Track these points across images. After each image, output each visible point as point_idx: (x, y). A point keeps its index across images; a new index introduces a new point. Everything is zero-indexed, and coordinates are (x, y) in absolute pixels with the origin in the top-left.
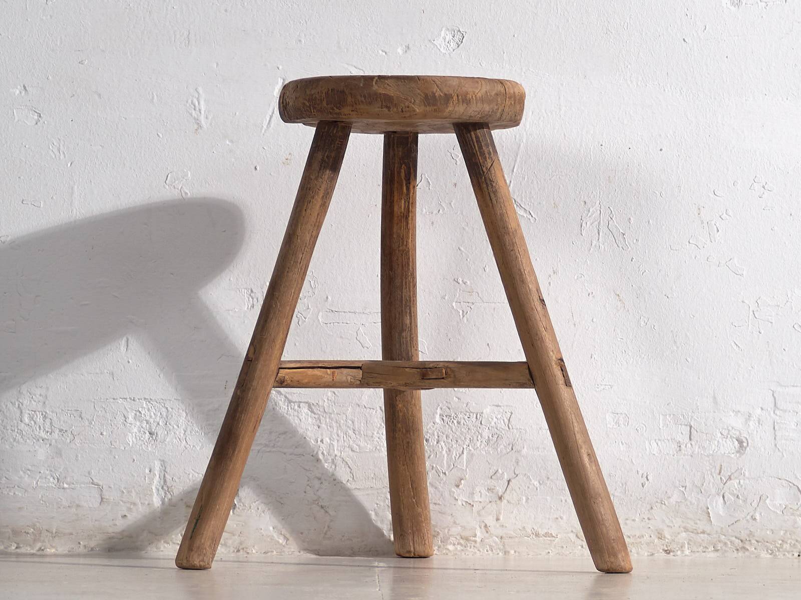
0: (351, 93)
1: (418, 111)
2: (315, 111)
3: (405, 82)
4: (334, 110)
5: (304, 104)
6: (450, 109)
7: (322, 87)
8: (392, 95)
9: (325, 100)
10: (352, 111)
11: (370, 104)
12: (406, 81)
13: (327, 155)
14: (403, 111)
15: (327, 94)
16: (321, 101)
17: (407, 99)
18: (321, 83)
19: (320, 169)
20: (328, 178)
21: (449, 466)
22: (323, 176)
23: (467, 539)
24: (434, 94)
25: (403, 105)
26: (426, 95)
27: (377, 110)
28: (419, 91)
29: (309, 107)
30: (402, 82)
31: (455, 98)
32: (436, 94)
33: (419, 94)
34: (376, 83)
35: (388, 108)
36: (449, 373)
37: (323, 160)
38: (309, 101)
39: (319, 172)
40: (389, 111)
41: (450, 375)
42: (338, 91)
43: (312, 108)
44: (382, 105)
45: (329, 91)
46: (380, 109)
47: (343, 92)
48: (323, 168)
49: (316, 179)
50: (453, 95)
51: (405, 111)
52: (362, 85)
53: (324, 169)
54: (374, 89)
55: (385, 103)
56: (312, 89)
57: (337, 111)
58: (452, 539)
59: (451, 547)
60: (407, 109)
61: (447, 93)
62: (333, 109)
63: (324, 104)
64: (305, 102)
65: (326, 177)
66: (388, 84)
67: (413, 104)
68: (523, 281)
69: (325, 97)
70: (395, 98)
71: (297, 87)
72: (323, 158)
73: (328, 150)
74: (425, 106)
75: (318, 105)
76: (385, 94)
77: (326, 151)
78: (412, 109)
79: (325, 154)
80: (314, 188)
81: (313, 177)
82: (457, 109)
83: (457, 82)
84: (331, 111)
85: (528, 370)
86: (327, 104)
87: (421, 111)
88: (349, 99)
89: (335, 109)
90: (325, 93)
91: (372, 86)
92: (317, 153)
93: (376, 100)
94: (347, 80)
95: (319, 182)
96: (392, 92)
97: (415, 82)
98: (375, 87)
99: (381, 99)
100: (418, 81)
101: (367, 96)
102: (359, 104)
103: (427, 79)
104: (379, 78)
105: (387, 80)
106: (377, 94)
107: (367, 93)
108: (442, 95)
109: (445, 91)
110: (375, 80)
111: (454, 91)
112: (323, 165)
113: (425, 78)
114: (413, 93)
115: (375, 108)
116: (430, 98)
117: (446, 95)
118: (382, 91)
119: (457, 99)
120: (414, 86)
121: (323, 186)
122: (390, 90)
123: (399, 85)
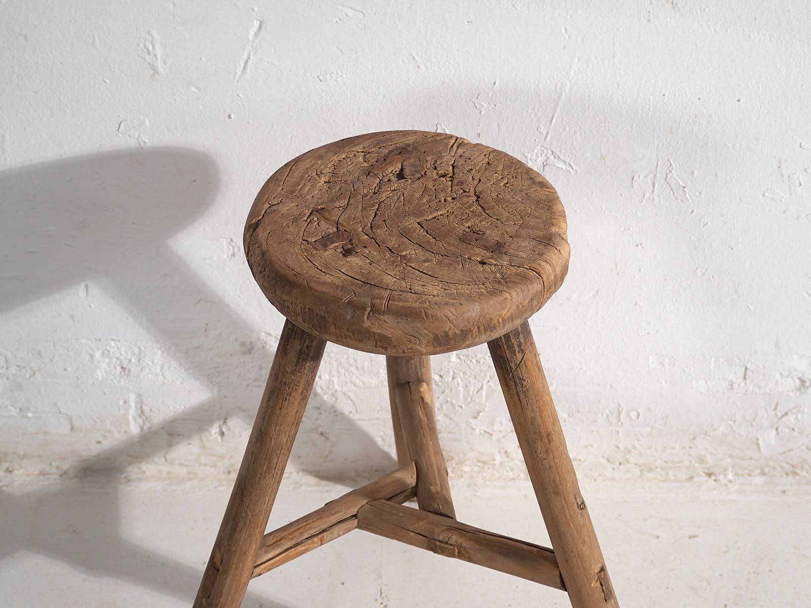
0: (334, 324)
3: (407, 320)
7: (296, 298)
8: (390, 336)
9: (300, 315)
12: (409, 319)
13: (307, 345)
17: (410, 341)
19: (298, 362)
20: (308, 371)
21: (466, 400)
22: (302, 370)
23: (485, 463)
24: (446, 334)
25: (405, 347)
26: (436, 336)
30: (403, 320)
31: (475, 330)
32: (450, 333)
33: (425, 334)
34: (367, 318)
35: (385, 349)
36: (463, 552)
37: (301, 352)
39: (296, 365)
41: (463, 554)
42: (317, 314)
44: (376, 344)
45: (305, 308)
47: (323, 318)
49: (293, 373)
50: (472, 328)
52: (349, 318)
53: (302, 362)
54: (365, 326)
55: (380, 343)
57: (317, 332)
58: (468, 463)
59: (466, 469)
60: (411, 351)
61: (465, 329)
65: (306, 371)
66: (384, 321)
67: (419, 345)
68: (557, 493)
69: (300, 312)
70: (393, 339)
72: (301, 348)
73: (307, 340)
74: (435, 346)
76: (379, 334)
77: (305, 341)
78: (417, 351)
79: (304, 343)
81: (289, 370)
82: (477, 340)
83: (479, 310)
85: (559, 579)
86: (304, 322)
88: (332, 329)
91: (363, 321)
92: (294, 340)
93: (369, 339)
94: (330, 304)
95: (297, 376)
96: (390, 332)
97: (421, 321)
98: (367, 324)
99: (375, 338)
100: (425, 318)
101: (356, 332)
102: (346, 338)
103: (436, 315)
104: (371, 310)
105: (383, 315)
106: (370, 332)
107: (355, 329)
108: (457, 332)
109: (461, 327)
110: (366, 313)
111: (474, 324)
112: (301, 357)
113: (435, 313)
114: (418, 333)
115: (367, 346)
116: (440, 338)
117: (462, 331)
118: (376, 329)
119: (477, 332)
120: (419, 325)
121: (302, 382)
122: (387, 330)
123: (398, 321)
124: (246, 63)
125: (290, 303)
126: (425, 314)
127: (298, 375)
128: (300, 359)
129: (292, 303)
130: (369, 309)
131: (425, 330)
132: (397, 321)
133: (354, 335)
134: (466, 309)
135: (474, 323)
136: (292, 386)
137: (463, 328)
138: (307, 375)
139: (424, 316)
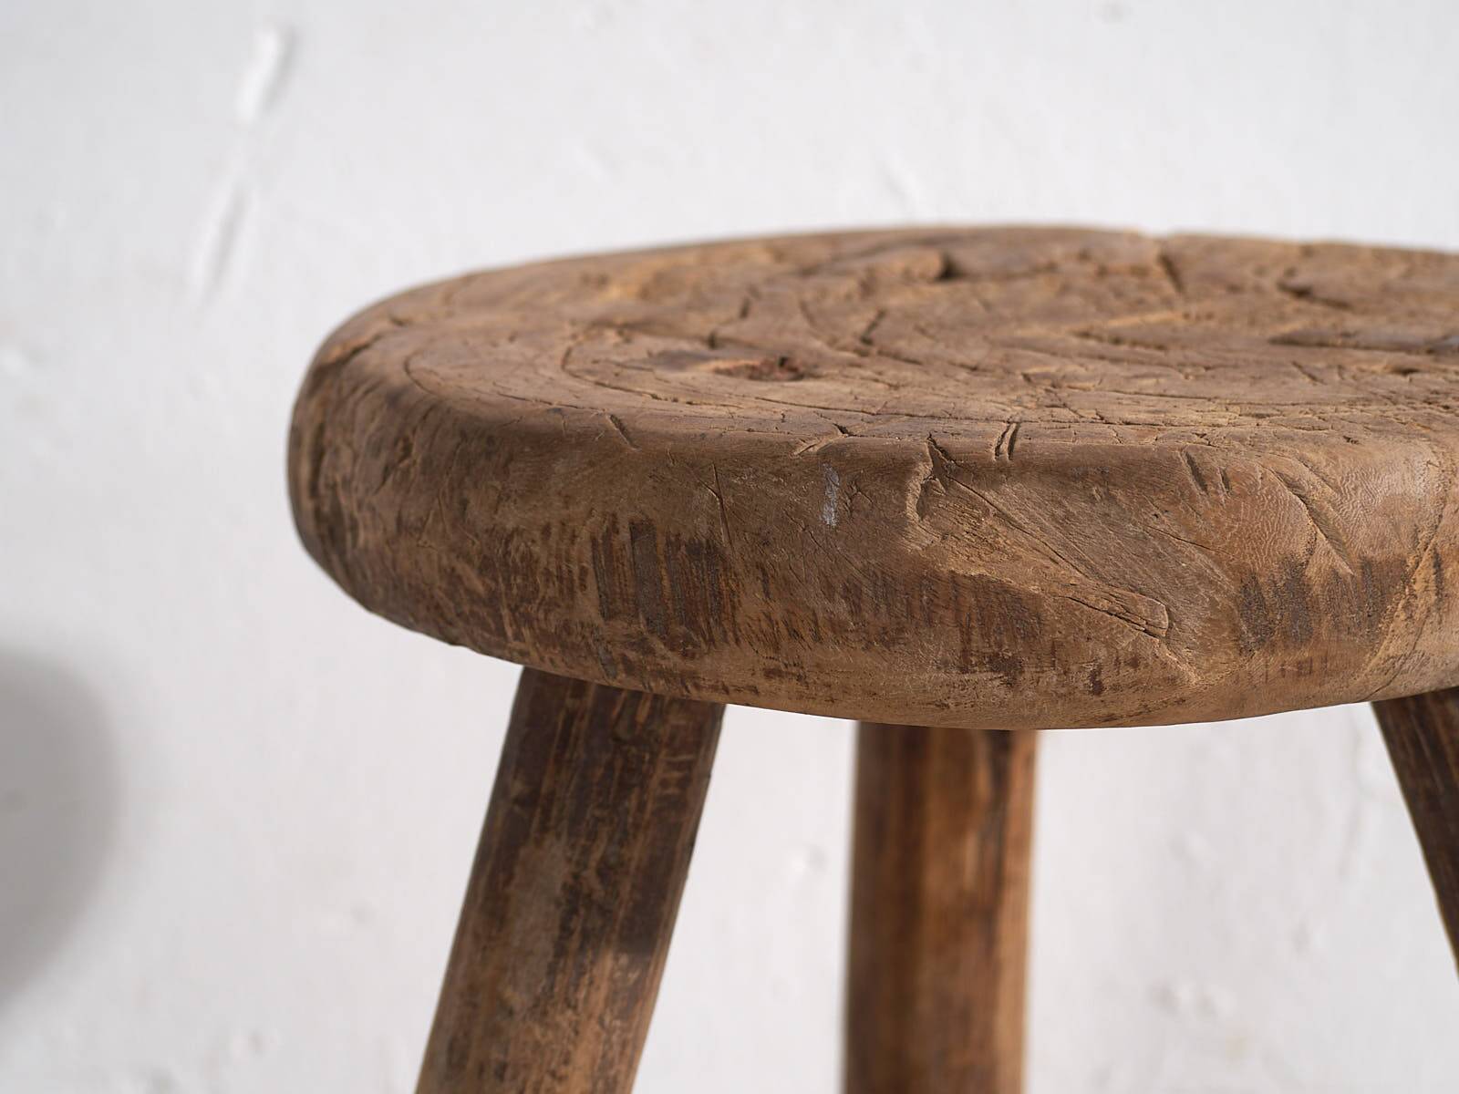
0: (760, 567)
1: (1194, 678)
2: (526, 632)
3: (1111, 498)
4: (651, 651)
5: (453, 578)
6: (1391, 647)
7: (568, 500)
8: (1034, 588)
9: (591, 580)
10: (770, 674)
11: (894, 641)
12: (1119, 494)
13: (604, 860)
14: (1098, 688)
15: (603, 545)
16: (569, 587)
17: (1126, 615)
18: (559, 467)
19: (561, 951)
20: (610, 1001)
22: (582, 994)
24: (1295, 570)
25: (1102, 653)
26: (1248, 583)
27: (931, 676)
28: (1201, 559)
29: (492, 600)
30: (1092, 499)
31: (1423, 576)
32: (1311, 572)
33: (1200, 576)
34: (922, 510)
35: (1008, 669)
37: (575, 897)
38: (486, 567)
39: (552, 971)
40: (1010, 685)
42: (674, 543)
43: (505, 612)
44: (965, 653)
45: (614, 529)
46: (955, 676)
47: (706, 552)
48: (574, 943)
49: (540, 1009)
50: (1411, 562)
51: (1116, 688)
52: (831, 520)
53: (582, 948)
54: (913, 547)
55: (985, 636)
56: (503, 497)
57: (673, 660)
60: (1127, 672)
61: (1377, 555)
62: (643, 646)
63: (588, 606)
64: (462, 568)
65: (600, 996)
66: (1002, 517)
67: (1167, 640)
69: (588, 566)
70: (1049, 609)
71: (407, 451)
72: (576, 876)
73: (604, 831)
74: (1244, 650)
75: (549, 605)
76: (981, 586)
77: (593, 836)
78: (1158, 674)
79: (586, 851)
80: (527, 1066)
81: (518, 998)
82: (1428, 642)
83: (1434, 472)
84: (632, 655)
86: (609, 615)
87: (1214, 678)
88: (752, 603)
89: (659, 646)
90: (594, 541)
91: (901, 525)
92: (539, 843)
93: (930, 622)
94: (736, 474)
95: (557, 1026)
96: (1030, 571)
97: (1175, 502)
98: (920, 537)
99: (958, 611)
100: (1196, 488)
101: (867, 591)
102: (818, 638)
103: (1248, 476)
104: (938, 470)
105: (994, 484)
106: (936, 577)
107: (864, 571)
108: (1345, 569)
109: (1362, 541)
110: (915, 485)
111: (1415, 538)
112: (576, 924)
113: (1240, 467)
114: (1163, 572)
115: (922, 668)
116: (1269, 596)
117: (1367, 565)
118: (962, 562)
119: (1432, 586)
120: (1166, 523)
121: (581, 1058)
122: (1016, 558)
123: (1068, 515)
124: (229, 230)
125: (537, 534)
126: (1195, 472)
127: (559, 1018)
128: (571, 933)
129: (546, 530)
130: (925, 469)
131: (1198, 555)
132: (1059, 512)
133: (856, 610)
134: (1379, 456)
135: (1417, 531)
136: (534, 1077)
137: (1369, 553)
138: (601, 1021)
139: (1191, 480)
